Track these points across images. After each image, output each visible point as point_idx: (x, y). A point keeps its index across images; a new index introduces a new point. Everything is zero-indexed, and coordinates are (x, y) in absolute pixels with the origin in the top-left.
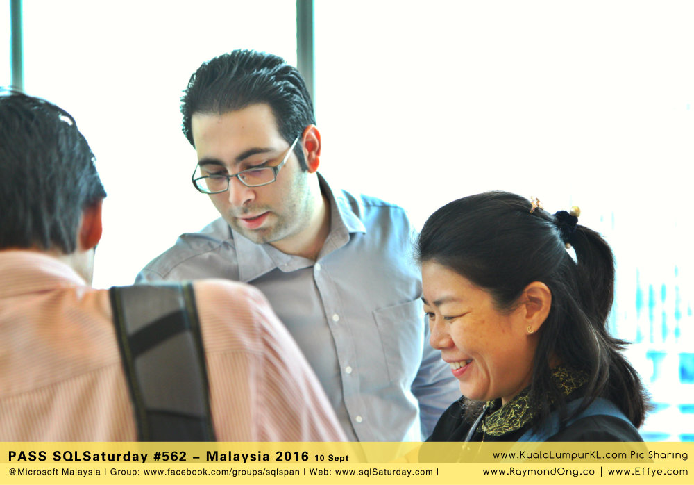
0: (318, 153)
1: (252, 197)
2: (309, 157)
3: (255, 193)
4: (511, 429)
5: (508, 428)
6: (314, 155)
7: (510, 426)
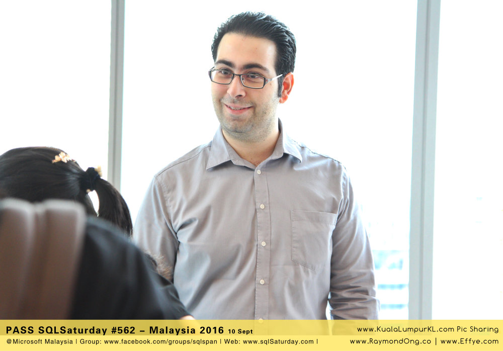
0: (288, 93)
1: (243, 94)
2: (283, 92)
3: (246, 93)
6: (286, 92)
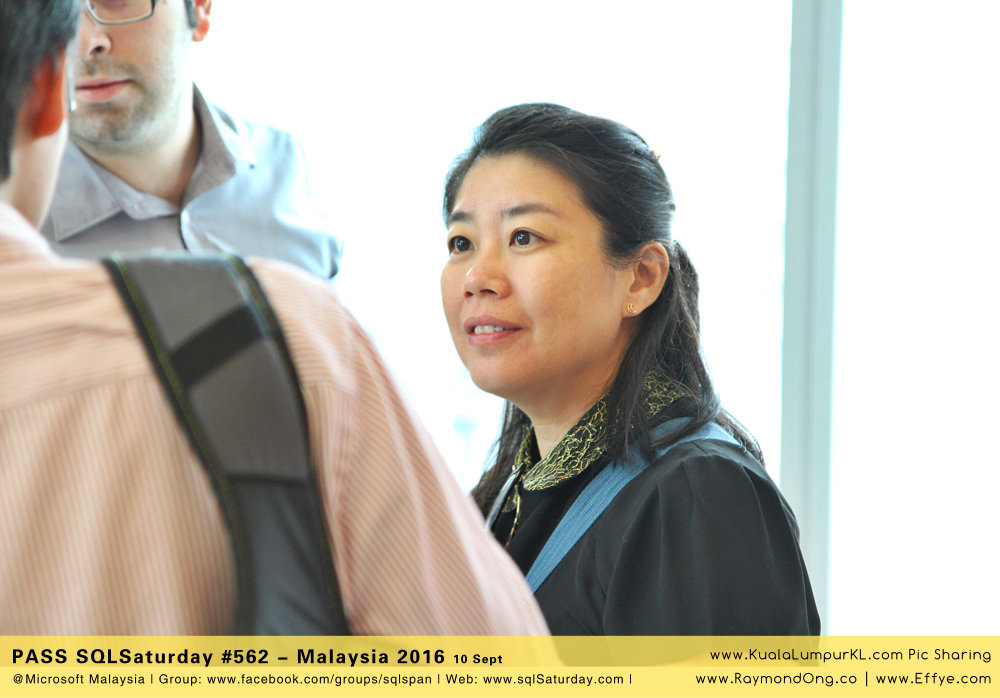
1: (106, 43)
3: (111, 39)
4: (569, 475)
5: (563, 474)
7: (566, 472)
